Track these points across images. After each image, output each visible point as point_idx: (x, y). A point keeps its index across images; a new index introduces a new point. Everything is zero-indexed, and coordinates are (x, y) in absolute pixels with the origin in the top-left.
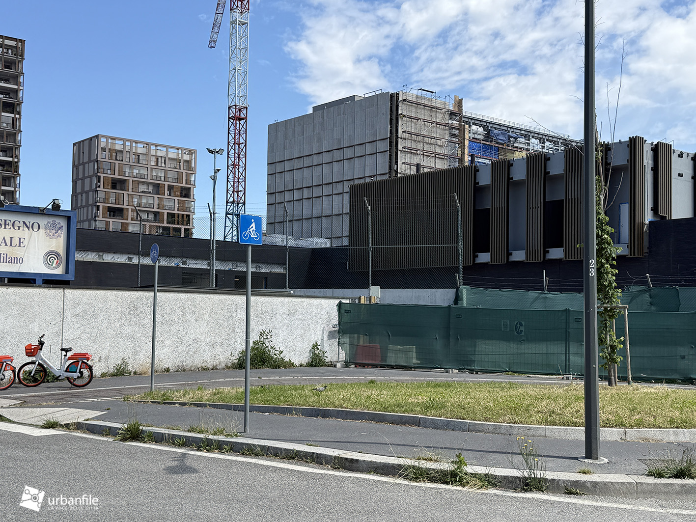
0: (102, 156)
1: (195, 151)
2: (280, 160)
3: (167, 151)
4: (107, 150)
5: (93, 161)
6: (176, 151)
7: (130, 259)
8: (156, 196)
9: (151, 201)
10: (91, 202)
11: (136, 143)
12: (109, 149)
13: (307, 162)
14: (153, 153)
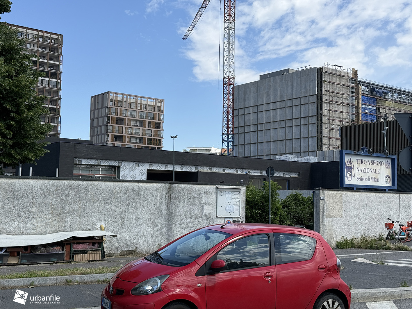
0: (111, 104)
1: (163, 101)
2: (241, 108)
3: (147, 101)
4: (114, 101)
5: (105, 107)
6: (152, 100)
7: (224, 170)
8: (141, 128)
9: (139, 131)
10: (103, 132)
11: (130, 96)
12: (115, 100)
13: (260, 109)
14: (139, 102)
